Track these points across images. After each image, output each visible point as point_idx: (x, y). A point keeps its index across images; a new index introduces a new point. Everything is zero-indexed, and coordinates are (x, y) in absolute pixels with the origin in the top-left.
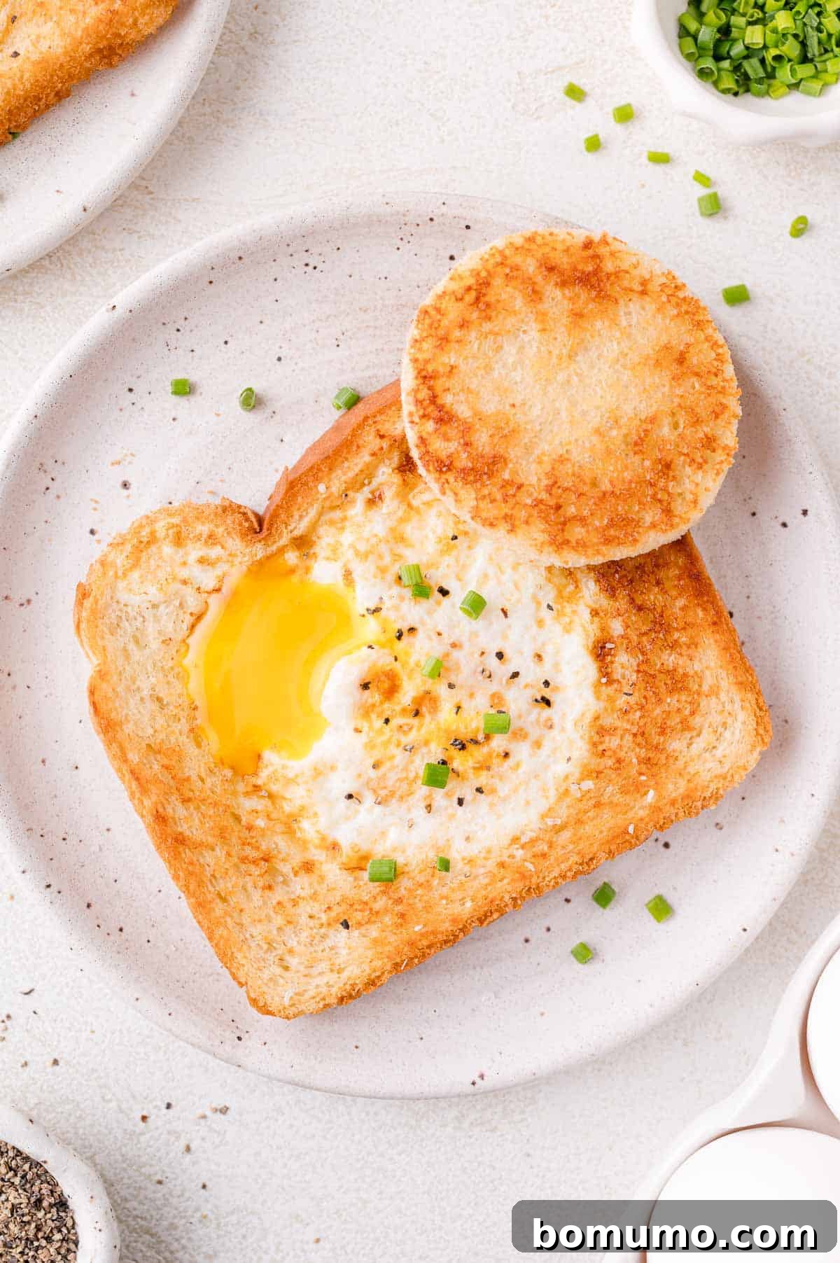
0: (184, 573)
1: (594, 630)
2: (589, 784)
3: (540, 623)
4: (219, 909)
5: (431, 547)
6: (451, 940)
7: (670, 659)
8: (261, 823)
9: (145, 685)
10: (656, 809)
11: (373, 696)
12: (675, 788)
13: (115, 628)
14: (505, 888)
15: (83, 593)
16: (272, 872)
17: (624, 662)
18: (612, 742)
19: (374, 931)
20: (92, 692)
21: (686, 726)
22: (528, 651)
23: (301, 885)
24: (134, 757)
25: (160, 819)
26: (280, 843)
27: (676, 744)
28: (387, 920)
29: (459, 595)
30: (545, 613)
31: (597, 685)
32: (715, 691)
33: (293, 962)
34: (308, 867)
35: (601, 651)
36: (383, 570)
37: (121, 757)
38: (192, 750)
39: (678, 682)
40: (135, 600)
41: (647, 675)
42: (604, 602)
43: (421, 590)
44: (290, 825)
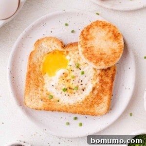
0: (51, 46)
1: (95, 86)
2: (82, 103)
3: (89, 81)
4: (29, 88)
5: (82, 63)
6: (53, 111)
7: (101, 95)
8: (40, 81)
9: (38, 56)
10: (88, 112)
11: (63, 76)
12: (92, 111)
13: (39, 47)
14: (64, 109)
15: (38, 40)
16: (38, 88)
17: (96, 92)
18: (88, 100)
19: (45, 103)
20: (31, 53)
21: (98, 104)
22: (85, 83)
23: (40, 92)
24: (31, 63)
25: (29, 73)
26: (41, 85)
27: (95, 106)
28: (47, 103)
29: (81, 71)
30: (90, 80)
31: (91, 92)
32: (104, 102)
33: (33, 100)
34: (42, 90)
35: (94, 89)
36: (75, 62)
37: (29, 62)
38: (38, 67)
39: (101, 98)
40: (43, 45)
41: (97, 95)
42: (98, 83)
43: (78, 67)
44: (43, 84)
